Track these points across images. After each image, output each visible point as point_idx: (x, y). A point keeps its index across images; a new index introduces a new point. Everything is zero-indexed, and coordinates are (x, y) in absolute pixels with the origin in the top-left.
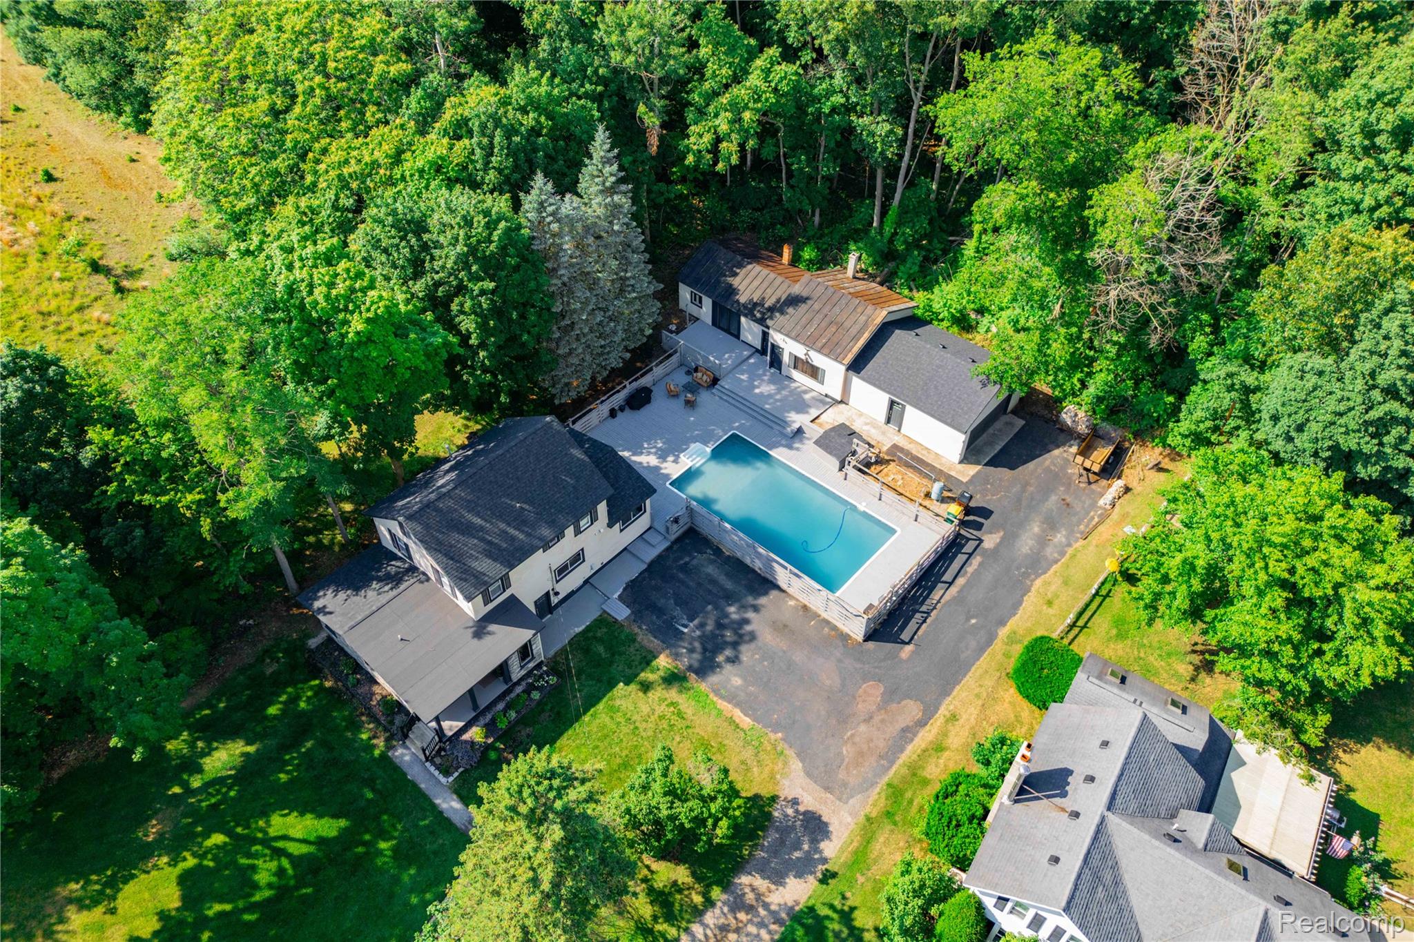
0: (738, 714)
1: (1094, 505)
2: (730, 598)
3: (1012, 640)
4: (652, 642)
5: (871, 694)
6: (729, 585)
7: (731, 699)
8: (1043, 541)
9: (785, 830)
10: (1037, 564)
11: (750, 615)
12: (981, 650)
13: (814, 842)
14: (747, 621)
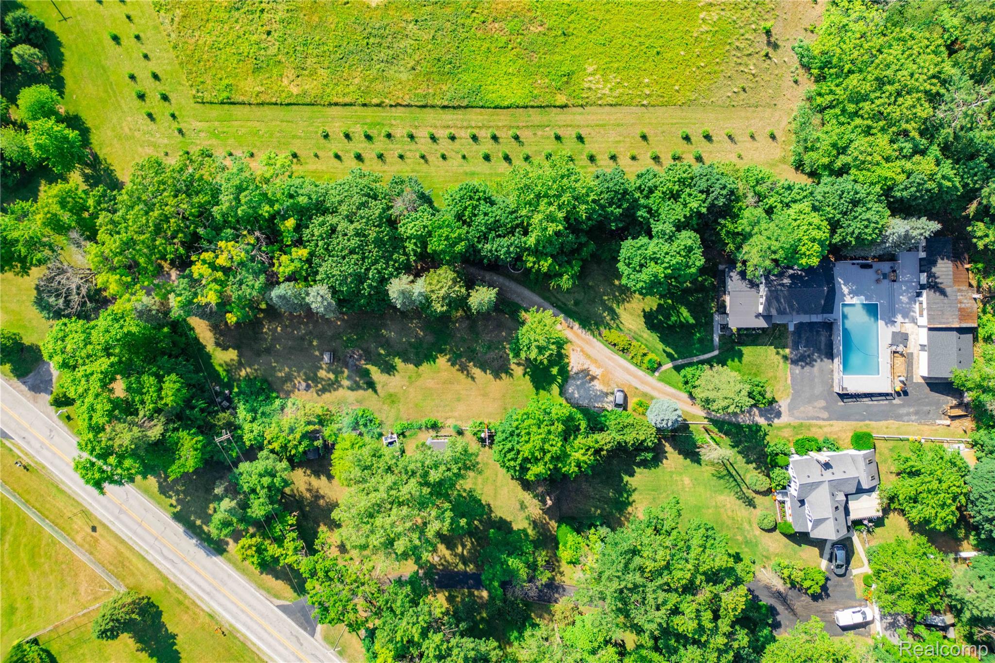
0: (789, 379)
1: (935, 420)
2: (819, 351)
3: (866, 425)
4: (790, 344)
5: (822, 403)
6: (823, 347)
7: (791, 374)
8: (908, 414)
9: (772, 409)
10: (898, 417)
11: (819, 360)
12: (857, 420)
13: (775, 417)
14: (816, 361)
